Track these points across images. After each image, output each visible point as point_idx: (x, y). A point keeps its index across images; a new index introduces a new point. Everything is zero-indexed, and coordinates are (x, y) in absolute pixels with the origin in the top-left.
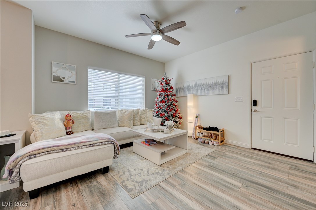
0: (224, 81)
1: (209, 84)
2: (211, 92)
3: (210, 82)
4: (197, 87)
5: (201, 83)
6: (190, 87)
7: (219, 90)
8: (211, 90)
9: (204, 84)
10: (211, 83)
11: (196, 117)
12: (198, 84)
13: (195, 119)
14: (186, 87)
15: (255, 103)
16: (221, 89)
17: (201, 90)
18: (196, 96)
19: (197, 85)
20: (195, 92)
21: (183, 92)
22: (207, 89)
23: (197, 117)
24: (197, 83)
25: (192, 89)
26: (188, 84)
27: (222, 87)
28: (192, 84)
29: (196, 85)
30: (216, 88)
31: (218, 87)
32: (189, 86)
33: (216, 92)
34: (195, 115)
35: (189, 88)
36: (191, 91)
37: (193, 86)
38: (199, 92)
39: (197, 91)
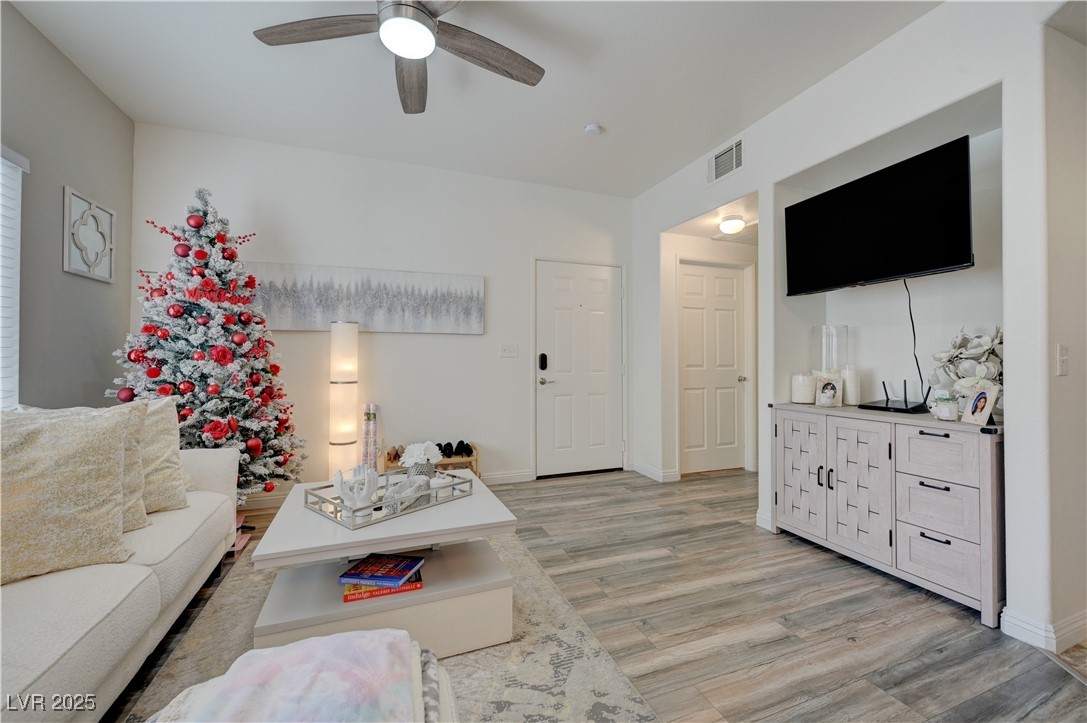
0: (472, 293)
1: (423, 293)
2: (428, 324)
3: (428, 286)
4: (369, 299)
5: (388, 285)
6: (332, 295)
7: (457, 319)
8: (429, 316)
9: (403, 290)
10: (430, 293)
11: (369, 419)
12: (374, 284)
13: (364, 428)
14: (311, 290)
15: (543, 362)
16: (462, 316)
17: (389, 310)
18: (365, 330)
19: (370, 288)
20: (358, 316)
21: (287, 310)
22: (416, 310)
23: (369, 416)
24: (369, 281)
25: (345, 302)
26: (320, 279)
27: (467, 312)
28: (346, 280)
29: (366, 287)
30: (447, 311)
31: (453, 308)
32: (328, 288)
33: (448, 324)
35: (328, 298)
36: (341, 311)
37: (353, 289)
38: (379, 320)
39: (370, 312)
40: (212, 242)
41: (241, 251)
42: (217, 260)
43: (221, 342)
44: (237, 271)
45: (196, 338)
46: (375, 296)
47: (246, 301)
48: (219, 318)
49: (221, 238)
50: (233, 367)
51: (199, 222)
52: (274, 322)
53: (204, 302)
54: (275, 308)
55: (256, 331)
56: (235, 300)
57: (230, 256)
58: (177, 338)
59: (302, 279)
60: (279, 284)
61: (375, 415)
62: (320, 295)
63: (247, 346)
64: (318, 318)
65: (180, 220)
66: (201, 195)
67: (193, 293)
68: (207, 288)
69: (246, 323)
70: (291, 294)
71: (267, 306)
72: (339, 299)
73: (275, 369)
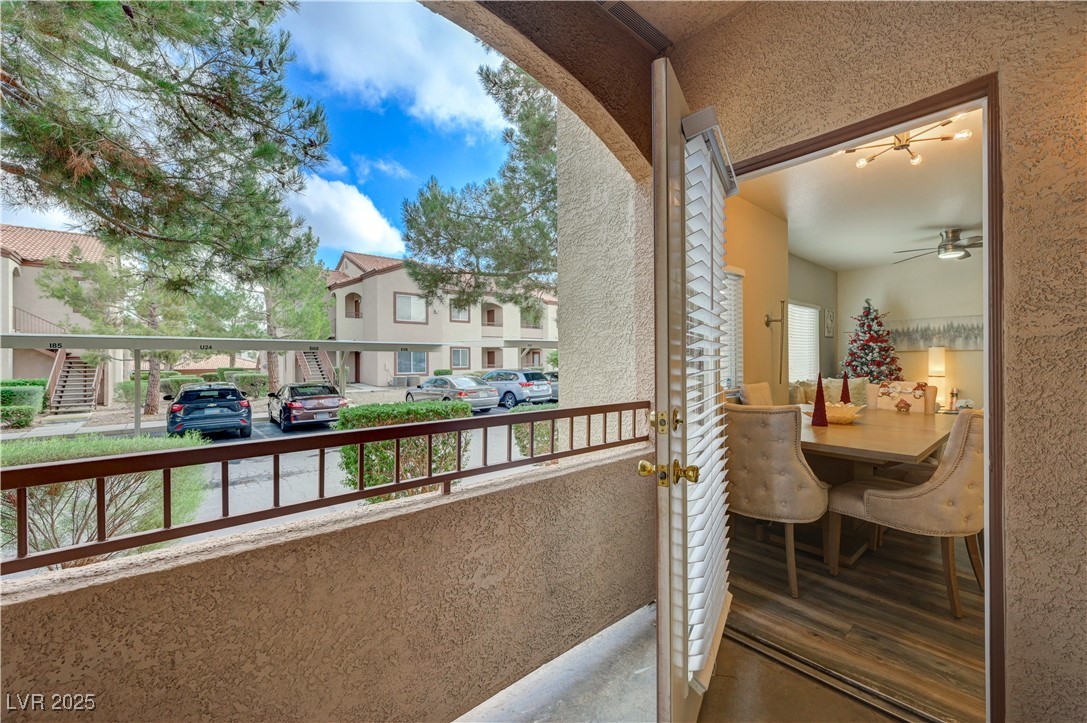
4: (952, 333)
6: (930, 332)
12: (956, 325)
13: (949, 400)
14: (917, 331)
17: (966, 338)
18: (950, 350)
19: (952, 327)
20: (946, 342)
21: (905, 342)
23: (952, 394)
24: (952, 324)
25: (937, 336)
26: (922, 325)
28: (937, 325)
29: (950, 327)
32: (927, 329)
34: (950, 390)
35: (927, 335)
36: (935, 341)
37: (942, 329)
38: (959, 343)
39: (953, 340)
40: (873, 320)
41: (883, 320)
42: (875, 327)
43: (878, 359)
44: (883, 330)
45: (869, 358)
46: (956, 331)
47: (886, 341)
48: (877, 350)
49: (876, 318)
50: (883, 368)
51: (867, 312)
52: (900, 347)
53: (871, 344)
54: (898, 340)
55: (892, 353)
56: (882, 342)
57: (880, 324)
58: (862, 358)
59: (912, 326)
60: (900, 330)
61: (957, 395)
62: (922, 334)
63: (888, 360)
64: (922, 343)
65: (861, 312)
66: (867, 301)
67: (867, 341)
68: (872, 339)
69: (887, 351)
70: (908, 335)
71: (895, 340)
72: (934, 335)
73: (900, 369)
